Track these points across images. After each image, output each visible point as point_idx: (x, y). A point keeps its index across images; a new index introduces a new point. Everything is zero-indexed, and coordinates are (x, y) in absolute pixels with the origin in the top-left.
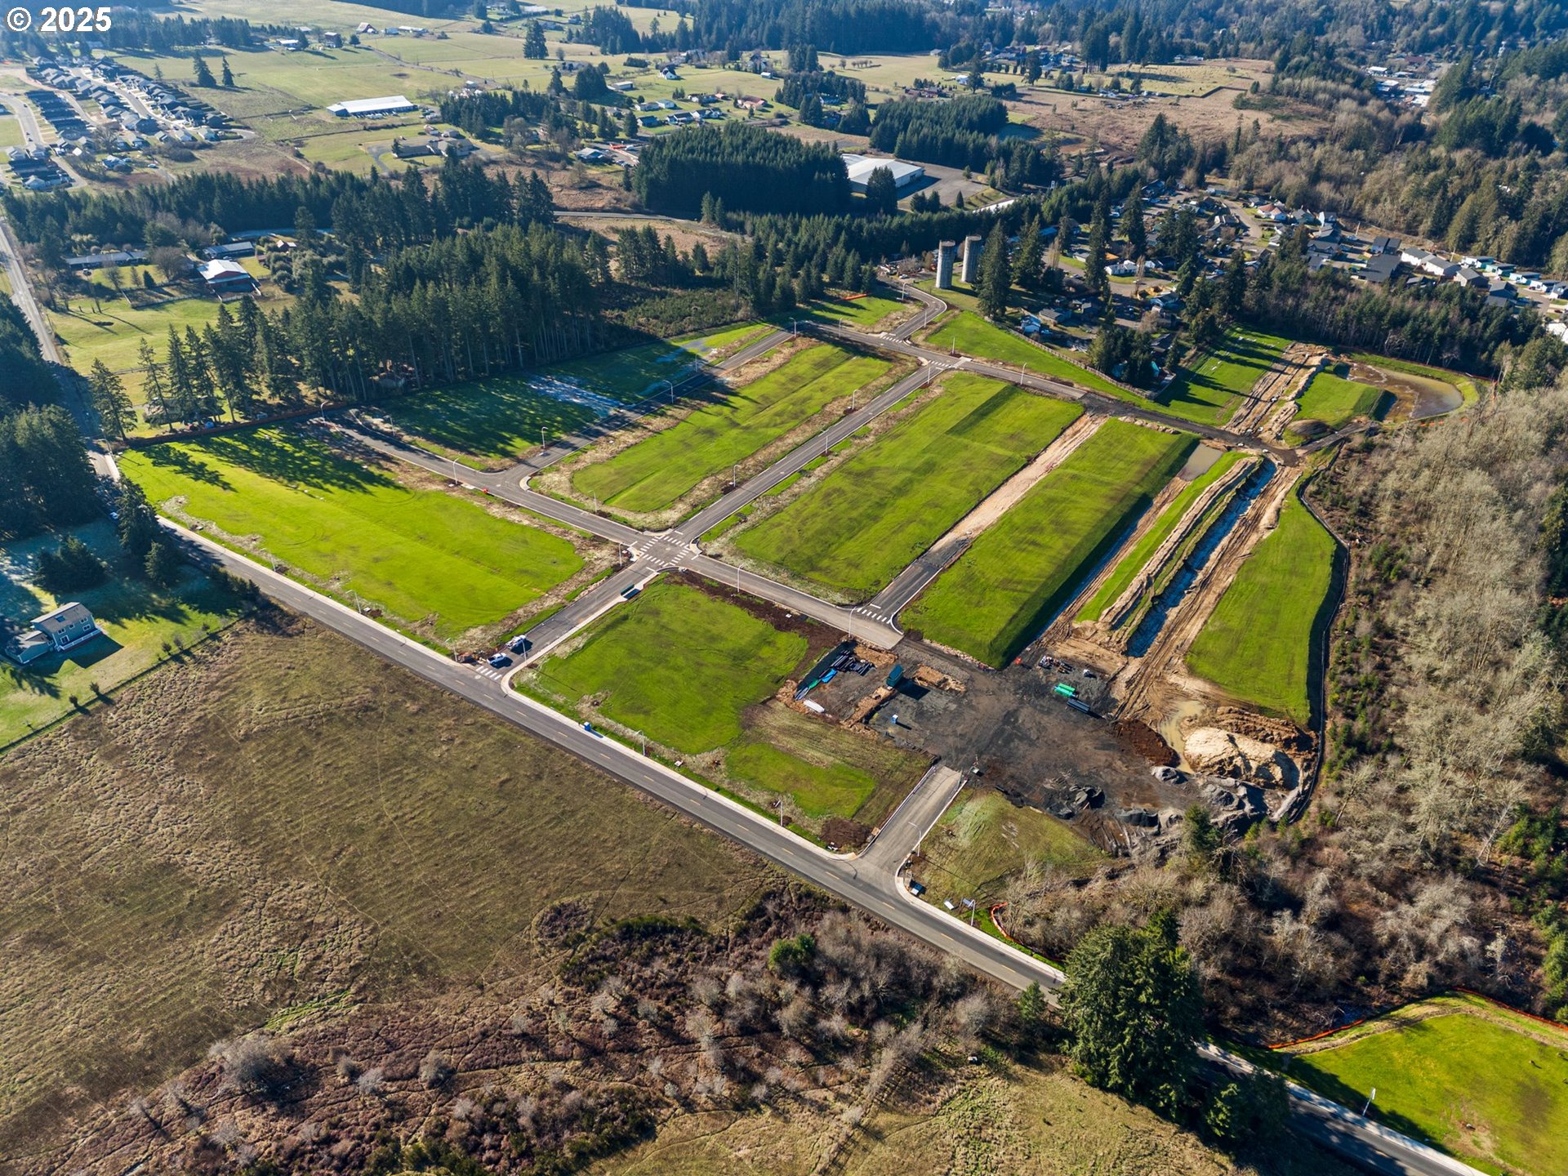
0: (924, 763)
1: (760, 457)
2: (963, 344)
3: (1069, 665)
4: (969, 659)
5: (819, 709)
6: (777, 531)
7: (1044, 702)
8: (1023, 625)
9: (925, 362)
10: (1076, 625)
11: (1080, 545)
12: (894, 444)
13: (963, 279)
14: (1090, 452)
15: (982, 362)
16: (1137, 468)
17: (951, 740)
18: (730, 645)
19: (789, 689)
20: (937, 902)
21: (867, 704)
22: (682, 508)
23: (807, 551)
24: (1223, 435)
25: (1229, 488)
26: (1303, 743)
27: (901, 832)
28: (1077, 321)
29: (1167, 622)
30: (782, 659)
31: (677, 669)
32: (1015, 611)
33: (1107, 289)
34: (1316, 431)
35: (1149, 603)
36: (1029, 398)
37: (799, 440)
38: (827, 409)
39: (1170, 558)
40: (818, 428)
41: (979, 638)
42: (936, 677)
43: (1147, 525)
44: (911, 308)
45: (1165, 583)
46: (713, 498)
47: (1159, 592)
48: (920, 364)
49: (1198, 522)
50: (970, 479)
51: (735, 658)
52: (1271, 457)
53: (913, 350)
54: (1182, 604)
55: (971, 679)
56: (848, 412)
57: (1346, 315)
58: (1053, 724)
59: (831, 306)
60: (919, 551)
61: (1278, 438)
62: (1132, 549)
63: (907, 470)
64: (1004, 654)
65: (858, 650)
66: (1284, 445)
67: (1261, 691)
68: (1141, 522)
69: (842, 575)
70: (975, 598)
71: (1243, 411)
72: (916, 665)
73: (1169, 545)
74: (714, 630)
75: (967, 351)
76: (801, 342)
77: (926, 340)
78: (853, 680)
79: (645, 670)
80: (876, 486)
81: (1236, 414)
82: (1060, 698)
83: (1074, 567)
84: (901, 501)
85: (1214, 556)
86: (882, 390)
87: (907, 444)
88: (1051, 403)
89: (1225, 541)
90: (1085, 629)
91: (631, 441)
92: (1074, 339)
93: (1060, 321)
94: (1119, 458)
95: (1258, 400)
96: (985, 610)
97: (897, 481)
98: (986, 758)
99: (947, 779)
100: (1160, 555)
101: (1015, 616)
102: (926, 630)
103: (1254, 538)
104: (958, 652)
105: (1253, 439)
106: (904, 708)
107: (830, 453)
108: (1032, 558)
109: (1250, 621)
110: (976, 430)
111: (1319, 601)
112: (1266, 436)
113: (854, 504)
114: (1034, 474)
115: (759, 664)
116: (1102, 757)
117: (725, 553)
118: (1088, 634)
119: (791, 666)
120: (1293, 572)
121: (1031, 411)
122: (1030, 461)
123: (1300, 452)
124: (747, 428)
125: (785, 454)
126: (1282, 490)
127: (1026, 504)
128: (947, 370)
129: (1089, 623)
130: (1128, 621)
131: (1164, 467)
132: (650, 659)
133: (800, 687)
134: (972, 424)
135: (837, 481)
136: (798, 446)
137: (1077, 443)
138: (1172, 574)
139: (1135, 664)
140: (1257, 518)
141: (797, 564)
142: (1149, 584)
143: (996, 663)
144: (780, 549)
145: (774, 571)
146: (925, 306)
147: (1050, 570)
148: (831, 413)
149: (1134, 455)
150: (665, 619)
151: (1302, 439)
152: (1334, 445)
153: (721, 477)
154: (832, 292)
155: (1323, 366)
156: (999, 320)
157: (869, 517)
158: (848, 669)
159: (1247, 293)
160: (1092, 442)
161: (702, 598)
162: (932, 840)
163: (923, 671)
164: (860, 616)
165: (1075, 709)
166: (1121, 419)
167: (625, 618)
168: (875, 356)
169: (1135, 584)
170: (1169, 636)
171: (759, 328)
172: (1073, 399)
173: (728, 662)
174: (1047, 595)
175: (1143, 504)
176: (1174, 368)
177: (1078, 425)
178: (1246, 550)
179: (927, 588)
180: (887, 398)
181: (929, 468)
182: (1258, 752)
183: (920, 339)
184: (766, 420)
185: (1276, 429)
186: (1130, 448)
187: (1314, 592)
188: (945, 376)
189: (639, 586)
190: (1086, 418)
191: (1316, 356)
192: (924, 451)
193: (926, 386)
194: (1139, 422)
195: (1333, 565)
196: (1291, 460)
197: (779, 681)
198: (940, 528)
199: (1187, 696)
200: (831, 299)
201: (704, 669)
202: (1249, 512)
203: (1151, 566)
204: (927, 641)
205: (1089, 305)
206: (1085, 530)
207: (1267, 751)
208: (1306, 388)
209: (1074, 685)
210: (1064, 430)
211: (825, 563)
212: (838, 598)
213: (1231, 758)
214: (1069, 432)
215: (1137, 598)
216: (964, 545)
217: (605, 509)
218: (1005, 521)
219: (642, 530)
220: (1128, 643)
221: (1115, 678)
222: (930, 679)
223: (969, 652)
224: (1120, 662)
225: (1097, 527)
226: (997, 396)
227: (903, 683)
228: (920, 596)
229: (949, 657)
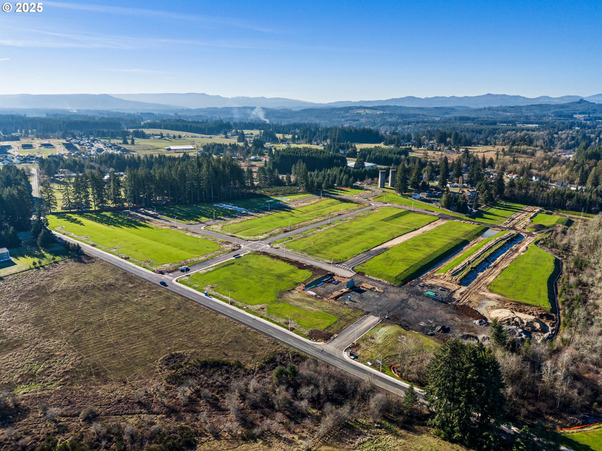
0: (361, 313)
1: (301, 224)
2: (388, 201)
3: (432, 287)
4: (386, 282)
5: (314, 294)
6: (305, 242)
7: (421, 297)
8: (411, 272)
9: (373, 204)
10: (435, 275)
11: (438, 251)
12: (358, 222)
13: (389, 185)
14: (441, 228)
15: (396, 205)
16: (462, 233)
17: (375, 307)
18: (277, 272)
19: (302, 286)
20: (364, 362)
21: (336, 293)
22: (266, 235)
23: (317, 248)
24: (499, 227)
25: (503, 239)
26: (549, 317)
27: (348, 336)
28: (435, 196)
29: (478, 277)
30: (300, 277)
31: (253, 279)
32: (407, 268)
33: (448, 190)
34: (540, 228)
35: (469, 269)
36: (416, 214)
37: (318, 220)
38: (331, 214)
39: (479, 257)
40: (326, 218)
41: (390, 275)
42: (370, 287)
43: (467, 249)
44: (368, 192)
45: (477, 264)
46: (279, 233)
47: (474, 266)
48: (370, 205)
49: (490, 248)
50: (389, 232)
51: (278, 276)
52: (522, 234)
53: (368, 201)
54: (485, 271)
55: (386, 288)
56: (340, 215)
57: (548, 194)
58: (425, 305)
59: (336, 190)
60: (365, 250)
61: (524, 228)
62: (461, 255)
63: (363, 229)
64: (402, 281)
65: (334, 277)
66: (527, 231)
67: (526, 299)
68: (464, 248)
69: (331, 255)
70: (390, 263)
71: (507, 221)
72: (361, 283)
73: (478, 253)
74: (271, 268)
75: (390, 202)
76: (323, 199)
77: (373, 199)
78: (331, 286)
79: (237, 279)
80: (349, 232)
81: (505, 222)
82: (428, 296)
83: (435, 257)
84: (359, 237)
85: (498, 259)
86: (354, 210)
87: (364, 222)
88: (425, 216)
89: (503, 255)
90: (440, 276)
91: (249, 219)
92: (434, 200)
93: (428, 196)
94: (454, 230)
95: (513, 219)
96: (394, 267)
97: (358, 231)
98: (391, 314)
99: (372, 320)
100: (474, 255)
101: (407, 270)
102: (367, 272)
103: (516, 255)
104: (381, 280)
105: (513, 228)
106: (355, 296)
107: (330, 224)
108: (416, 253)
109: (517, 277)
110: (393, 221)
111: (551, 273)
112: (518, 227)
113: (339, 236)
114: (418, 232)
115: (289, 278)
116: (449, 316)
117: (281, 247)
118: (442, 277)
119: (303, 280)
120: (536, 264)
121: (416, 218)
122: (415, 230)
123: (534, 233)
124: (297, 217)
125: (311, 224)
126: (528, 242)
127: (413, 239)
128: (381, 206)
129: (442, 274)
130: (460, 274)
131: (474, 233)
132: (241, 276)
133: (306, 287)
134: (391, 219)
135: (332, 231)
136: (318, 222)
137: (436, 226)
138: (479, 262)
139: (463, 289)
140: (517, 250)
141: (311, 251)
142: (469, 264)
143: (398, 284)
144: (305, 247)
145: (301, 252)
146: (374, 191)
147: (424, 257)
148: (333, 215)
149: (461, 229)
150: (250, 264)
151: (535, 229)
152: (550, 231)
153: (284, 228)
154: (338, 187)
155: (540, 212)
156: (403, 195)
157: (344, 240)
158: (329, 282)
159: (506, 190)
160: (443, 226)
161: (268, 259)
162: (363, 340)
163: (364, 285)
164: (337, 267)
165: (436, 300)
166: (455, 221)
167: (233, 263)
168: (353, 203)
169: (463, 263)
170: (480, 281)
171: (307, 195)
172: (434, 215)
173: (276, 278)
174: (422, 264)
175: (465, 243)
176: (476, 209)
177: (436, 222)
178: (513, 257)
179: (368, 260)
180: (356, 212)
181: (372, 229)
182: (526, 318)
183: (371, 199)
184: (306, 216)
185: (522, 226)
186: (459, 227)
187: (547, 270)
189: (242, 255)
190: (439, 221)
191: (538, 209)
192: (370, 224)
193: (372, 210)
194: (462, 222)
195: (555, 263)
196: (530, 234)
197: (297, 284)
198: (376, 244)
199: (489, 299)
201: (264, 280)
202: (514, 247)
203: (471, 258)
204: (367, 276)
205: (440, 193)
206: (440, 247)
207: (532, 318)
208: (534, 216)
209: (435, 292)
210: (430, 223)
211: (324, 251)
212: (328, 261)
213: (513, 318)
214: (432, 224)
215: (464, 268)
216: (386, 249)
217: (234, 235)
218: (404, 243)
219: (248, 240)
220: (461, 280)
221: (454, 292)
222: (367, 287)
223: (386, 280)
224: (457, 287)
225: (445, 246)
226: (402, 213)
227: (354, 288)
228: (364, 262)
229: (376, 281)
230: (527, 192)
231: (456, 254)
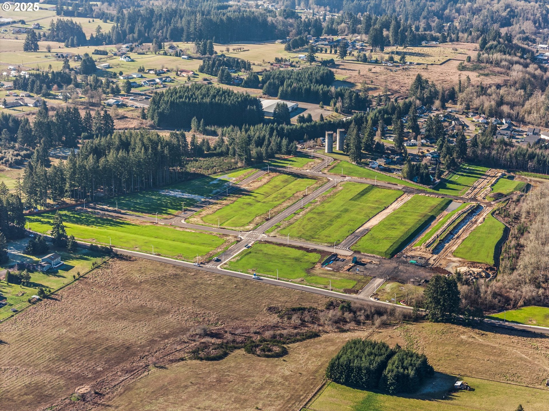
0: (370, 278)
1: (275, 210)
2: (346, 172)
3: (413, 257)
4: (379, 257)
5: (331, 269)
6: (295, 229)
7: (407, 264)
8: (395, 248)
9: (331, 179)
10: (413, 248)
11: (411, 228)
12: (329, 204)
13: (337, 149)
14: (409, 204)
15: (356, 178)
16: (429, 208)
17: (378, 273)
18: (293, 256)
19: (319, 265)
20: (385, 301)
21: (347, 267)
22: (252, 225)
23: (309, 234)
24: (462, 199)
25: (465, 212)
26: (491, 269)
27: (368, 290)
28: (394, 163)
29: (445, 247)
30: (313, 259)
31: (277, 263)
32: (391, 244)
33: (406, 152)
34: (498, 196)
35: (438, 242)
36: (380, 190)
37: (289, 204)
38: (295, 195)
39: (444, 231)
40: (295, 201)
41: (381, 251)
42: (369, 261)
43: (434, 224)
44: (317, 160)
45: (444, 237)
46: (263, 222)
47: (441, 239)
48: (329, 180)
49: (454, 221)
50: (364, 213)
51: (296, 259)
52: (481, 204)
53: (324, 175)
54: (450, 242)
55: (380, 261)
56: (305, 196)
57: (510, 155)
58: (411, 269)
59: (279, 161)
60: (351, 232)
61: (484, 199)
62: (430, 230)
63: (338, 211)
64: (390, 255)
65: (339, 256)
66: (486, 201)
67: (478, 259)
68: (432, 223)
69: (325, 239)
70: (377, 242)
71: (469, 191)
72: (360, 259)
73: (444, 227)
74: (284, 253)
75: (348, 175)
76: (272, 174)
77: (328, 171)
78: (339, 263)
79: (265, 263)
80: (327, 216)
81: (467, 192)
82: (411, 263)
83: (410, 234)
84: (339, 220)
85: (461, 231)
86: (316, 188)
87: (335, 204)
88: (390, 191)
89: (464, 227)
90: (417, 249)
91: (219, 208)
92: (394, 169)
93: (387, 163)
94: (421, 206)
95: (475, 188)
96: (381, 245)
97: (335, 214)
98: (391, 276)
99: (379, 281)
100: (441, 230)
101: (392, 246)
102: (361, 251)
103: (475, 226)
104: (374, 255)
105: (474, 199)
106: (361, 268)
107: (303, 208)
108: (394, 232)
109: (474, 245)
110: (361, 199)
111: (498, 239)
112: (479, 198)
113: (321, 221)
114: (389, 211)
115: (305, 260)
116: (428, 274)
117: (277, 236)
118: (418, 250)
119: (317, 260)
120: (489, 233)
121: (382, 194)
122: (386, 208)
123: (493, 203)
124: (264, 202)
125: (284, 209)
126: (487, 212)
127: (388, 218)
128: (342, 181)
129: (418, 247)
130: (432, 246)
131: (439, 208)
132: (266, 261)
133: (323, 264)
134: (358, 198)
135: (310, 215)
136: (288, 207)
137: (403, 202)
138: (446, 235)
139: (435, 256)
140: (476, 221)
141: (306, 237)
142: (438, 237)
143: (388, 257)
144: (298, 233)
145: (299, 239)
146: (323, 160)
147: (401, 234)
148: (298, 196)
149: (427, 205)
150: (265, 252)
151: (493, 199)
152: (506, 200)
153: (263, 216)
154: (277, 156)
155: (503, 176)
156: (359, 163)
157: (328, 224)
158: (337, 260)
159: (468, 150)
160: (410, 201)
161: (276, 247)
162: (379, 291)
163: (363, 260)
164: (336, 248)
165: (417, 265)
166: (420, 194)
167: (250, 252)
168: (307, 178)
169: (433, 237)
170: (446, 250)
172: (399, 189)
173: (294, 260)
174: (402, 241)
175: (432, 218)
176: (439, 178)
177: (402, 198)
178: (472, 229)
179: (358, 241)
180: (320, 191)
181: (346, 211)
182: (476, 270)
183: (325, 171)
184: (271, 200)
185: (483, 196)
186: (425, 202)
187: (497, 237)
188: (342, 183)
189: (250, 245)
190: (405, 195)
191: (499, 173)
192: (342, 206)
193: (334, 187)
194: (427, 195)
195: (504, 231)
196: (489, 205)
197: (314, 263)
198: (357, 226)
199: (454, 262)
200: (278, 158)
201: (286, 262)
202: (473, 220)
203: (439, 232)
204: (362, 253)
205: (399, 157)
206: (412, 224)
207: (481, 270)
208: (495, 183)
209: (416, 260)
210: (397, 199)
211: (317, 237)
212: (326, 244)
213: (469, 271)
214: (399, 199)
215: (434, 241)
216: (368, 230)
217: (221, 227)
218: (381, 223)
219: (241, 231)
220: (433, 250)
221: (429, 259)
222: (366, 261)
223: (378, 255)
224: (430, 256)
225: (416, 224)
226: (366, 189)
227: (357, 262)
228: (356, 243)
229: (371, 256)
230: (490, 153)
231: (425, 229)
